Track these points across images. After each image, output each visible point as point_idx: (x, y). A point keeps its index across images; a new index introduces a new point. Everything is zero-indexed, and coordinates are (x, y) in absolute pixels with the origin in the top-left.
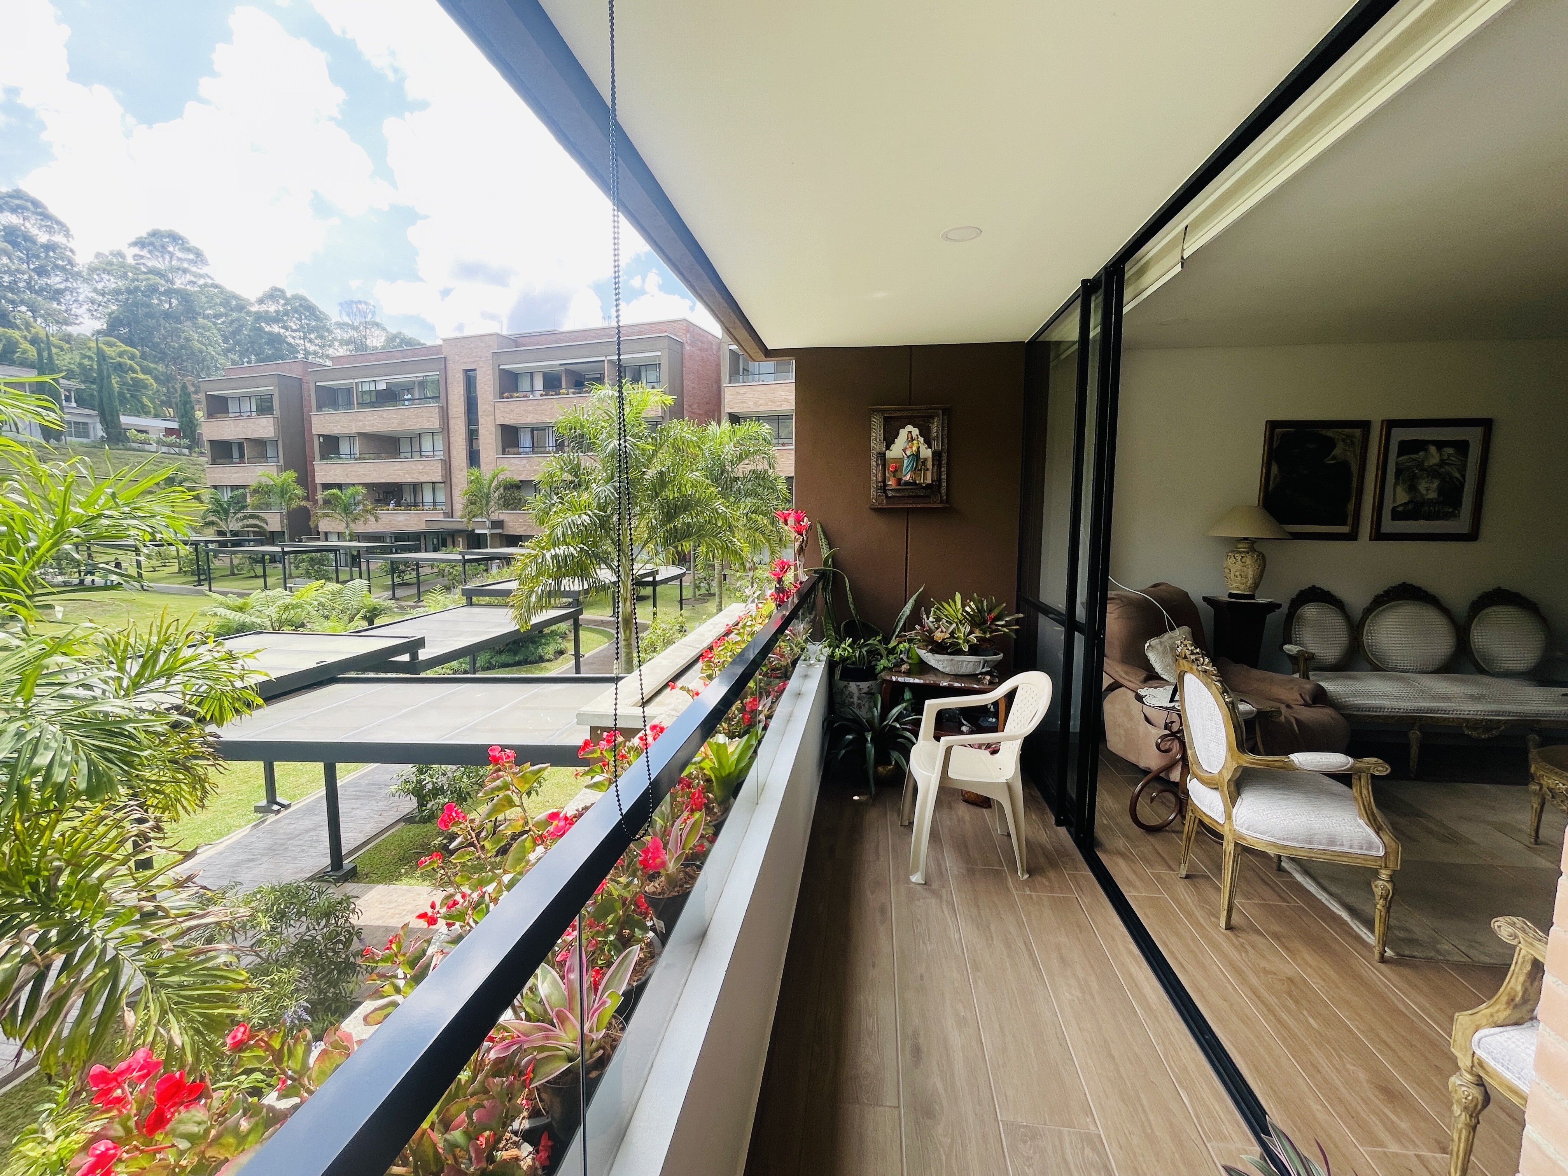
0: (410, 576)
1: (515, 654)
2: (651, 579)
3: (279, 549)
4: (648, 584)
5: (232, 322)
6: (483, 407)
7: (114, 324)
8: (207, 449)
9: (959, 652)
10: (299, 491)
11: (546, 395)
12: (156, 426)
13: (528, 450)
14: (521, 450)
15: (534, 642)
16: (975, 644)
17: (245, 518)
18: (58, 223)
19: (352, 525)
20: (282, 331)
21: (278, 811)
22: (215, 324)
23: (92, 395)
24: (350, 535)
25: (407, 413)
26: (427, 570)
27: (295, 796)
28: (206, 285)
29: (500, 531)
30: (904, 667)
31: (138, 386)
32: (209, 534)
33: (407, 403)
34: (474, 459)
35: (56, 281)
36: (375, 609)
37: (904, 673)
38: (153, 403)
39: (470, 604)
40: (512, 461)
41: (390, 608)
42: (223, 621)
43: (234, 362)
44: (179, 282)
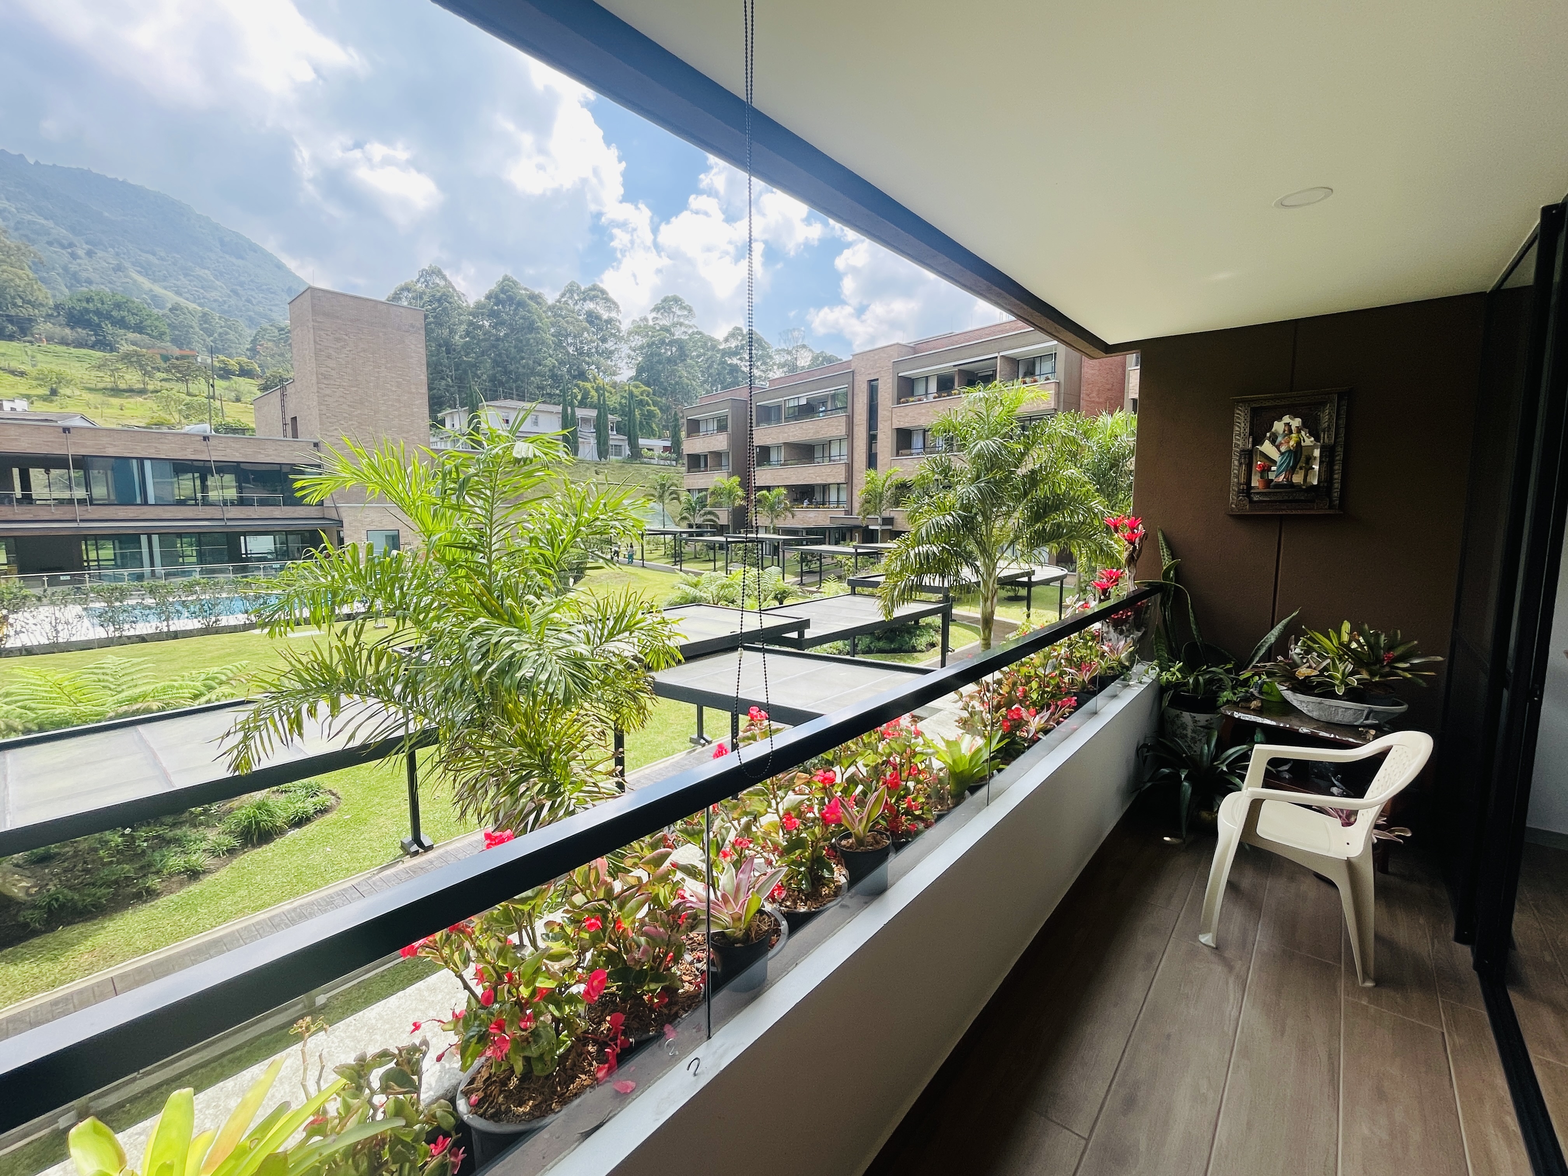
0: (815, 566)
1: (892, 642)
2: (1026, 579)
3: (724, 539)
4: (1023, 584)
5: (708, 359)
6: (882, 413)
7: (640, 370)
8: (685, 461)
9: (1333, 696)
10: (740, 493)
11: (939, 397)
12: (659, 444)
13: (919, 451)
14: (914, 451)
15: (909, 633)
16: (1354, 688)
17: (705, 514)
18: (614, 303)
19: (775, 521)
20: (739, 362)
21: (704, 745)
22: (697, 362)
23: (625, 425)
24: (774, 528)
25: (821, 424)
26: (829, 561)
27: (716, 735)
28: (693, 333)
29: (890, 527)
30: (1254, 704)
31: (651, 415)
32: (683, 528)
33: (821, 414)
34: (872, 462)
35: (610, 345)
36: (784, 592)
37: (1254, 710)
38: (658, 427)
39: (853, 593)
40: (905, 462)
41: (795, 592)
42: (684, 595)
43: (708, 392)
44: (678, 334)
